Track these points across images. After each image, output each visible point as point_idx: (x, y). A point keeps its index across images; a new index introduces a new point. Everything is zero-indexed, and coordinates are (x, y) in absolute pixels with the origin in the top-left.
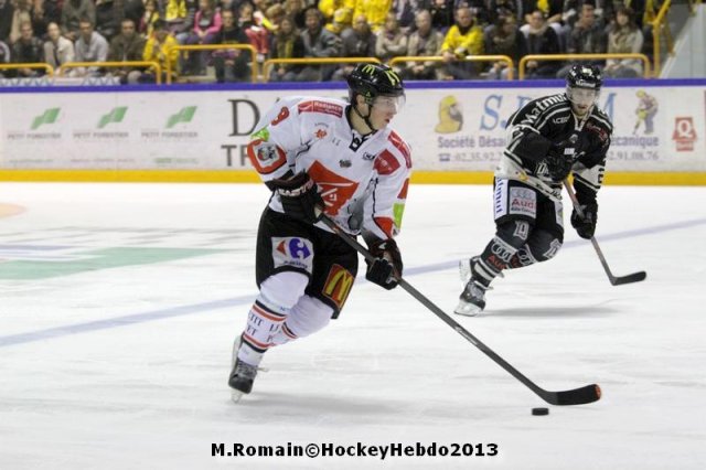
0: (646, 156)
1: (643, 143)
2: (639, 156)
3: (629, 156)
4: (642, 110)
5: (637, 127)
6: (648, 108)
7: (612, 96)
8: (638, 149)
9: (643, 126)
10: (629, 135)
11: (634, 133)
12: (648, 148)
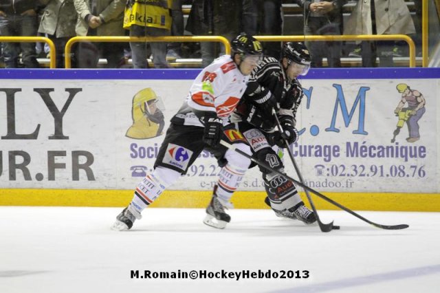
0: (408, 171)
1: (404, 153)
2: (400, 171)
3: (387, 171)
4: (404, 110)
5: (397, 132)
6: (411, 108)
7: (364, 90)
8: (398, 162)
9: (405, 131)
10: (387, 143)
11: (393, 141)
12: (412, 161)
